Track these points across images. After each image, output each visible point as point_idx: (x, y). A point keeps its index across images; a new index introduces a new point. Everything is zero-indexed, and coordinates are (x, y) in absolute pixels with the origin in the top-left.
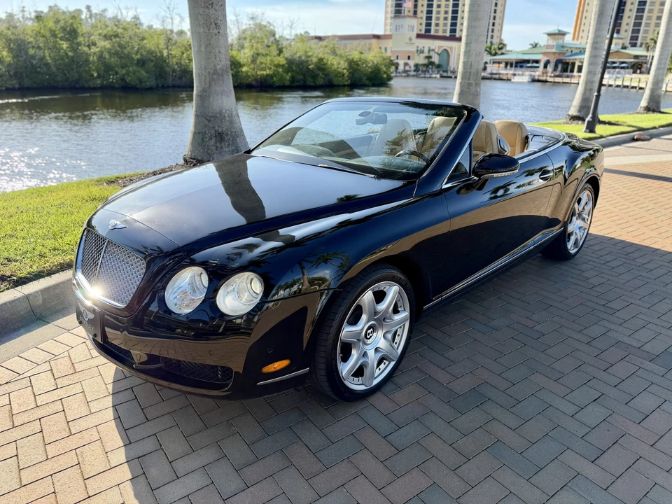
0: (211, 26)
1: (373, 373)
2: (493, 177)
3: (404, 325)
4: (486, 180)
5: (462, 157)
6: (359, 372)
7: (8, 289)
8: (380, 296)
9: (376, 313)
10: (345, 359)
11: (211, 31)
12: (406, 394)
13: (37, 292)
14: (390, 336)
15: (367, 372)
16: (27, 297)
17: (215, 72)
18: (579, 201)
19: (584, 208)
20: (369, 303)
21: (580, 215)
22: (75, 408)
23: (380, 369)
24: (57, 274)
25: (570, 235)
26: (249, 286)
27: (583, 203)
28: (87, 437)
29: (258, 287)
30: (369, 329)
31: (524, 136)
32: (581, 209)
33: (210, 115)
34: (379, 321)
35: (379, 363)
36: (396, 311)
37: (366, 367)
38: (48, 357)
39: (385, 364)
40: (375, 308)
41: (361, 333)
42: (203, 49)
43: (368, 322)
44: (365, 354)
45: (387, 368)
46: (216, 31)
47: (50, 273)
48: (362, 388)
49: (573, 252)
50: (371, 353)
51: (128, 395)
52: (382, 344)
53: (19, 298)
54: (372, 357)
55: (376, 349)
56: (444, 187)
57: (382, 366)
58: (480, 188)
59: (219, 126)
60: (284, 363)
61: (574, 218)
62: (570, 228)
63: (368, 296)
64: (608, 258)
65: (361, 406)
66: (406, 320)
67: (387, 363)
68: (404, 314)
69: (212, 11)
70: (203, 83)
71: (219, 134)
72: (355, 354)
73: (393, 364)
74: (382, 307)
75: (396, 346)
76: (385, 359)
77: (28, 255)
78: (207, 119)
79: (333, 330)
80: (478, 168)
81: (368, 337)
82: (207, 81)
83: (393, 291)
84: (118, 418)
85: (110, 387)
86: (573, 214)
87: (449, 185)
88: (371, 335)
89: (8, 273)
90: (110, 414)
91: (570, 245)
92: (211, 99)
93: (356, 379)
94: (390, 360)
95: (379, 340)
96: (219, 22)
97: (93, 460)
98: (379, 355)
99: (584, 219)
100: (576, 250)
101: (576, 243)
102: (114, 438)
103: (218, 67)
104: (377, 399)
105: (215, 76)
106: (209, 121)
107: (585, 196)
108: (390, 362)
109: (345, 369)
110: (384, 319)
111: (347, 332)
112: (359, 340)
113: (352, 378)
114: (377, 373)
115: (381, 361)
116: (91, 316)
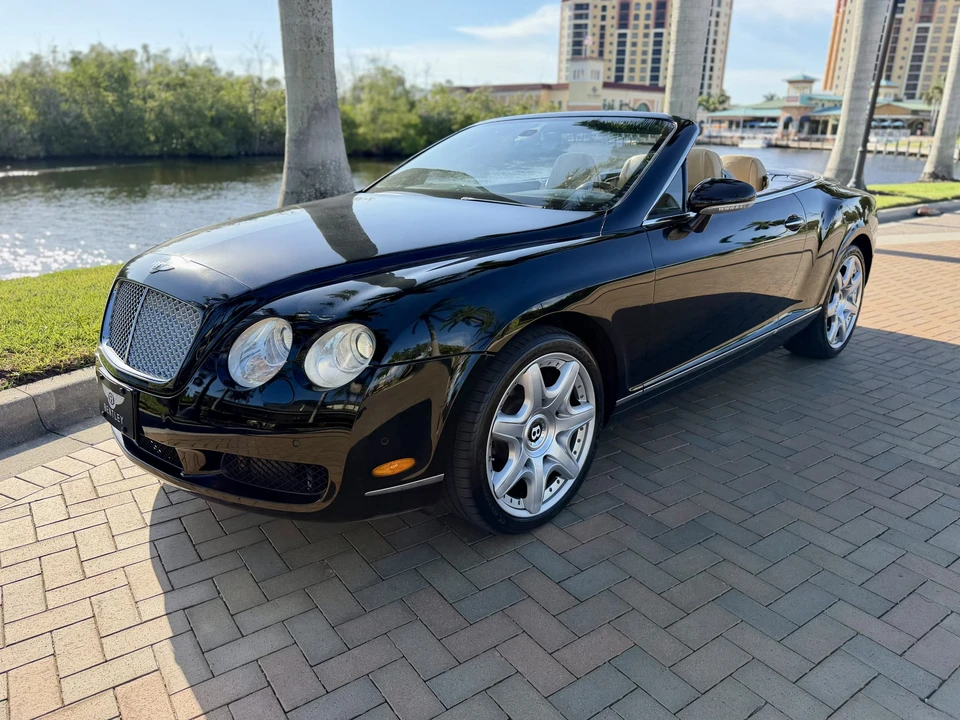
0: (312, 42)
1: (541, 495)
2: (717, 211)
3: (588, 424)
4: (708, 217)
5: (671, 185)
6: (519, 490)
7: (5, 388)
8: (550, 376)
9: (545, 401)
10: (499, 465)
11: (311, 48)
12: (590, 527)
13: (49, 393)
14: (566, 440)
15: (532, 490)
16: (34, 399)
17: (317, 107)
18: (843, 270)
19: (850, 283)
20: (534, 383)
21: (844, 292)
22: (94, 543)
23: (551, 490)
24: (79, 371)
25: (831, 319)
26: (354, 345)
27: (849, 273)
28: (107, 581)
30: (534, 425)
31: (761, 176)
32: (846, 282)
33: (309, 167)
34: (549, 413)
35: (551, 479)
36: (574, 401)
37: (530, 482)
38: (59, 478)
39: (558, 482)
40: (543, 394)
41: (521, 429)
42: (299, 74)
43: (533, 413)
44: (528, 464)
45: (561, 489)
46: (318, 49)
47: (69, 369)
48: (525, 514)
49: (836, 346)
50: (538, 463)
51: (175, 527)
52: (556, 451)
53: (22, 401)
54: (540, 471)
55: (545, 457)
56: (646, 223)
57: (555, 486)
58: (700, 229)
59: (321, 183)
60: (406, 464)
61: (837, 296)
62: (831, 311)
63: (532, 374)
64: (888, 356)
65: (523, 543)
66: (591, 417)
67: (562, 481)
68: (587, 409)
69: (313, 21)
70: (299, 122)
71: (321, 194)
72: (514, 459)
73: (570, 483)
74: (553, 392)
75: (576, 456)
76: (559, 475)
77: (39, 345)
78: (304, 173)
79: (478, 428)
80: (695, 198)
81: (534, 438)
82: (305, 120)
83: (571, 370)
84: (157, 557)
85: (148, 519)
86: (835, 290)
87: (653, 222)
88: (537, 435)
89: (8, 368)
90: (145, 551)
91: (831, 335)
92: (310, 145)
93: (515, 501)
94: (567, 478)
95: (550, 444)
96: (322, 36)
97: (116, 611)
98: (550, 467)
99: (850, 299)
100: (840, 344)
101: (839, 334)
102: (149, 583)
103: (321, 99)
104: (548, 533)
105: (316, 113)
106: (307, 176)
107: (853, 263)
108: (566, 481)
109: (500, 482)
110: (557, 413)
111: (501, 424)
112: (520, 439)
113: (508, 498)
114: (547, 494)
115: (552, 477)
116: (119, 400)
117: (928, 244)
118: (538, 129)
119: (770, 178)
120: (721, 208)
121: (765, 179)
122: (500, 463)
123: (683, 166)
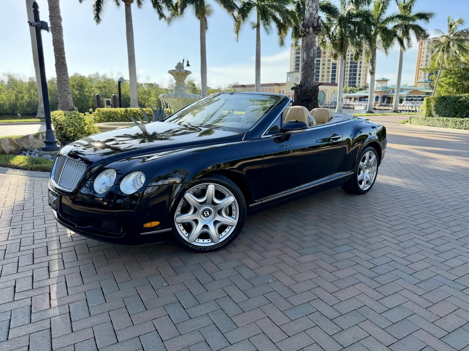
29: (143, 179)
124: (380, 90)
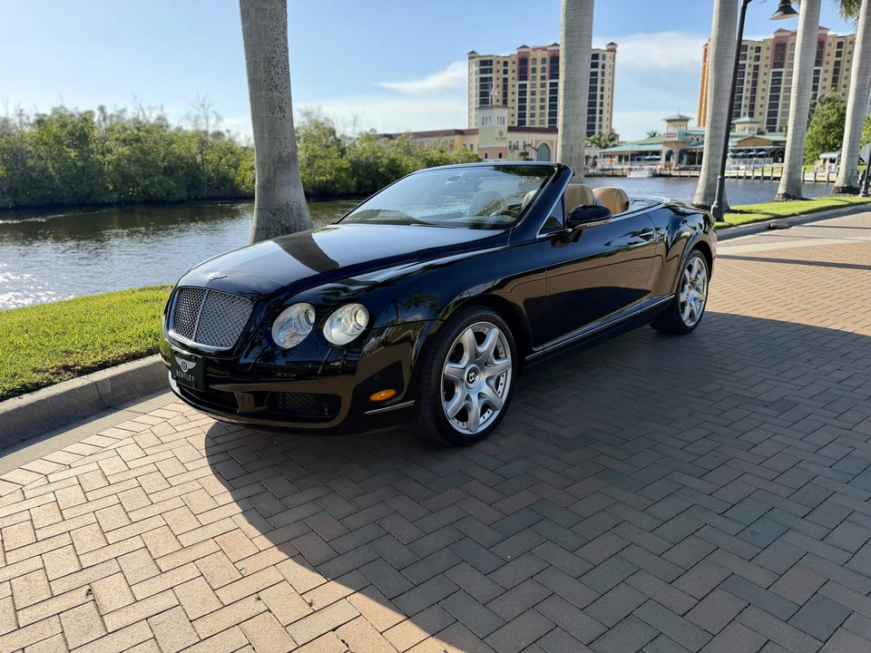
0: (275, 110)
1: (477, 421)
2: (586, 227)
3: (507, 372)
4: (581, 231)
5: (554, 211)
6: (463, 415)
7: (72, 378)
8: (480, 338)
9: (477, 354)
10: (449, 397)
11: (275, 115)
12: (512, 441)
13: (106, 379)
14: (493, 382)
15: (472, 415)
16: (96, 384)
17: (281, 160)
18: (690, 268)
19: (696, 277)
20: (469, 341)
21: (693, 284)
22: (170, 468)
23: (484, 418)
24: (124, 365)
25: (684, 304)
26: (353, 318)
27: (695, 270)
29: (362, 319)
30: (470, 371)
32: (693, 276)
33: (276, 208)
34: (480, 363)
35: (483, 411)
36: (497, 356)
37: (470, 410)
38: (130, 434)
39: (489, 412)
40: (476, 350)
41: (463, 373)
42: (266, 135)
43: (470, 363)
44: (468, 398)
45: (491, 417)
46: (280, 115)
47: (115, 363)
48: (467, 432)
49: (690, 324)
50: (474, 398)
51: (223, 457)
52: (486, 390)
53: (88, 385)
54: (476, 404)
55: (479, 394)
56: (538, 237)
57: (487, 415)
58: (576, 240)
59: (286, 220)
60: (390, 393)
61: (687, 287)
62: (683, 298)
63: (468, 336)
64: (730, 331)
65: (468, 452)
66: (509, 367)
67: (491, 412)
68: (505, 362)
69: (276, 94)
70: (267, 172)
71: (286, 229)
72: (459, 392)
73: (497, 413)
74: (482, 349)
75: (500, 395)
76: (489, 407)
77: (89, 347)
78: (272, 213)
79: (434, 370)
80: (571, 219)
81: (471, 381)
82: (272, 171)
83: (493, 335)
84: (217, 473)
85: (204, 453)
86: (685, 282)
87: (544, 235)
88: (473, 379)
89: (71, 364)
90: (209, 470)
91: (685, 316)
92: (276, 190)
93: (461, 422)
94: (494, 409)
95: (481, 384)
96: (283, 105)
97: (200, 502)
98: (483, 401)
99: (698, 290)
100: (693, 323)
101: (692, 315)
102: (217, 487)
103: (284, 154)
104: (483, 446)
105: (280, 165)
106: (274, 215)
107: (697, 262)
108: (494, 411)
109: (451, 408)
110: (486, 365)
111: (449, 369)
112: (462, 380)
113: (456, 421)
114: (482, 420)
115: (485, 408)
116: (191, 365)
117: (774, 251)
118: (461, 175)
119: (631, 203)
120: (588, 224)
121: (627, 204)
122: (450, 395)
123: (562, 198)
124: (676, 139)
